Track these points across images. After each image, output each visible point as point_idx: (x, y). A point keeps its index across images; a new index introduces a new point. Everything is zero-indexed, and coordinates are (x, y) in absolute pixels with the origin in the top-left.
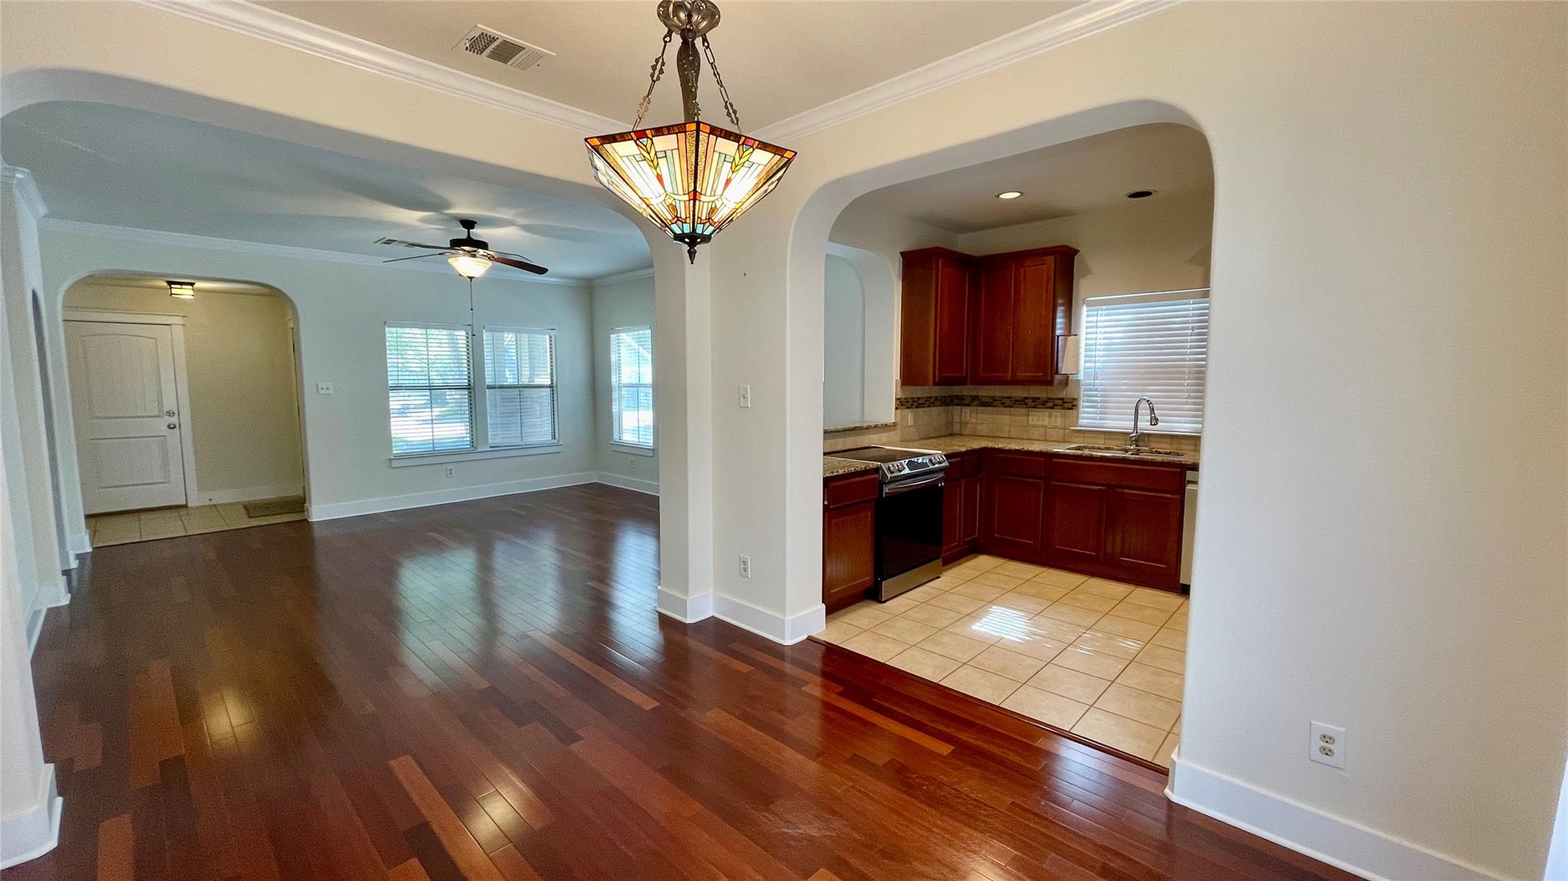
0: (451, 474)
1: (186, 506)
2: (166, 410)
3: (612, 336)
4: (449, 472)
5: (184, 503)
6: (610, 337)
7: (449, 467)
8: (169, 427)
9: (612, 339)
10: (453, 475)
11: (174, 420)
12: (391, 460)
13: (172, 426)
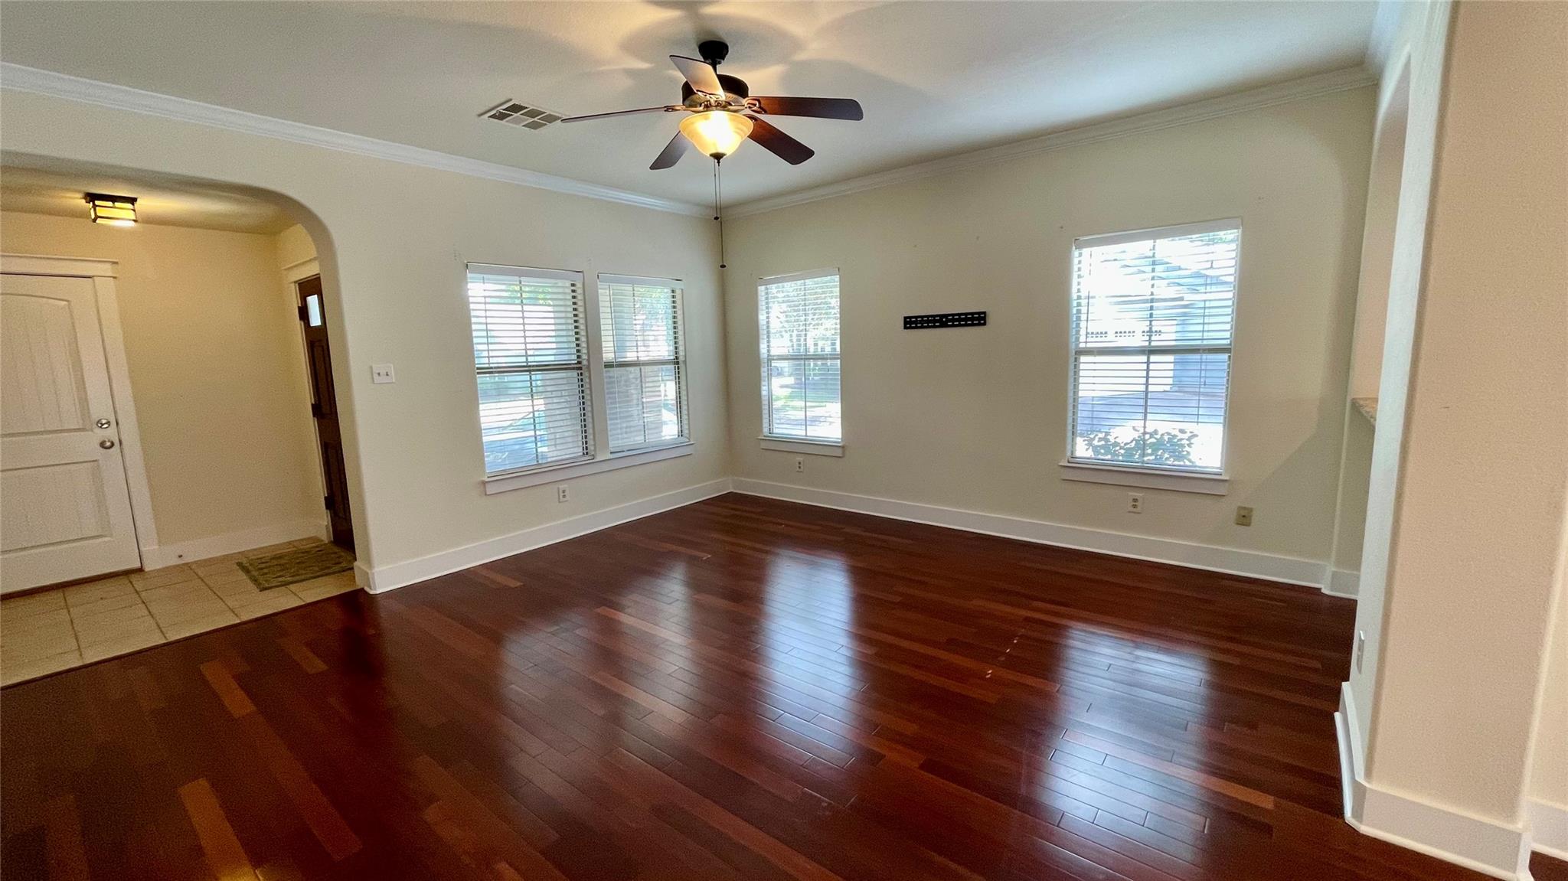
0: (564, 496)
1: (140, 570)
2: (95, 418)
3: (759, 288)
4: (562, 494)
5: (137, 565)
6: (757, 290)
7: (563, 486)
8: (102, 445)
9: (760, 293)
10: (568, 498)
11: (110, 433)
12: (484, 483)
13: (108, 444)
